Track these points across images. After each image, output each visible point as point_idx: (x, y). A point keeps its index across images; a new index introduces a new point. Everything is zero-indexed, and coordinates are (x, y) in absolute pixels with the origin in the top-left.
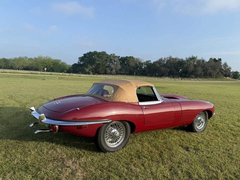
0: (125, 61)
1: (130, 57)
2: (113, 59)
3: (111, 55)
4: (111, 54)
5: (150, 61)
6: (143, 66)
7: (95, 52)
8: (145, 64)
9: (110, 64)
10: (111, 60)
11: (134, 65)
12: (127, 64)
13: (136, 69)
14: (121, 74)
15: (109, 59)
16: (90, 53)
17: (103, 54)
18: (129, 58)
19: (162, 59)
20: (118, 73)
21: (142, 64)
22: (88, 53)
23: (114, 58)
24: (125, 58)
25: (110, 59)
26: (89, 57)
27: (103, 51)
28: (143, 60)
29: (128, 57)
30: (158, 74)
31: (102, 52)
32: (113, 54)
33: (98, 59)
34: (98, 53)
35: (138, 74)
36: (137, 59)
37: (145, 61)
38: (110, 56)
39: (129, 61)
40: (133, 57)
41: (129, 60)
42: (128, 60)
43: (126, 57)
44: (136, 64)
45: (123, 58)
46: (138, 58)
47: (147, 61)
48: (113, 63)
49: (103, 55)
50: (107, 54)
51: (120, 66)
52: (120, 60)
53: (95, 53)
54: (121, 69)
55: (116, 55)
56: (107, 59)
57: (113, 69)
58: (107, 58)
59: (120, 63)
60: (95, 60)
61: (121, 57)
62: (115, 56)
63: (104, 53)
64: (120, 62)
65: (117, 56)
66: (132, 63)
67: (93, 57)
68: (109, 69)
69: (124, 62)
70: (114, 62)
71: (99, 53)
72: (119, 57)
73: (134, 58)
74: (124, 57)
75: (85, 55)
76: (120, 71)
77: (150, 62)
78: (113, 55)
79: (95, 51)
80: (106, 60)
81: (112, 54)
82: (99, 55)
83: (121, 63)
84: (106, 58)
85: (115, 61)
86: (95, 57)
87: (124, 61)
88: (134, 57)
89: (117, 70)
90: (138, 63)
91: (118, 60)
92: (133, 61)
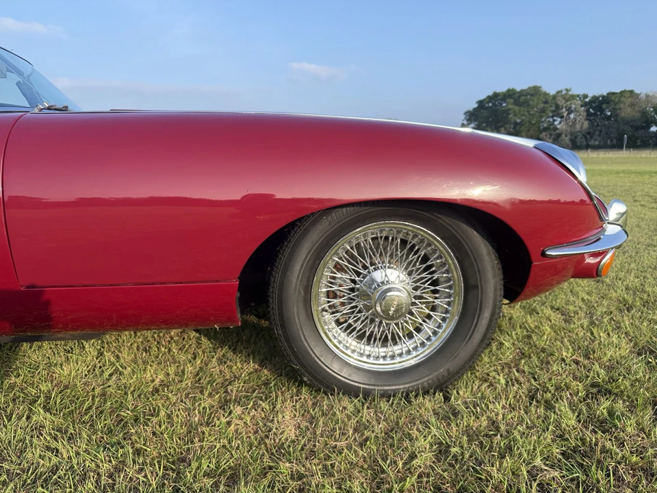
0: (604, 106)
1: (622, 92)
2: (565, 105)
3: (560, 94)
4: (558, 92)
7: (509, 91)
9: (554, 121)
10: (558, 107)
11: (638, 115)
12: (611, 116)
13: (642, 128)
14: (587, 147)
15: (551, 106)
16: (496, 95)
17: (532, 92)
18: (618, 95)
20: (579, 144)
22: (489, 97)
23: (567, 101)
24: (603, 97)
25: (553, 105)
26: (491, 107)
27: (532, 85)
29: (613, 94)
31: (530, 88)
32: (567, 90)
33: (517, 108)
34: (518, 92)
35: (650, 144)
36: (647, 96)
38: (554, 97)
39: (617, 107)
40: (632, 92)
41: (619, 102)
42: (616, 104)
43: (608, 94)
44: (644, 113)
45: (598, 98)
46: (651, 94)
48: (562, 117)
49: (532, 95)
50: (546, 94)
51: (586, 122)
52: (585, 104)
53: (510, 94)
54: (589, 133)
55: (574, 92)
56: (546, 105)
57: (563, 135)
58: (546, 102)
59: (585, 114)
60: (507, 112)
61: (591, 95)
62: (573, 97)
63: (535, 91)
64: (588, 111)
65: (578, 96)
66: (629, 110)
67: (504, 105)
68: (551, 135)
69: (602, 111)
70: (569, 114)
71: (522, 93)
72: (586, 96)
73: (638, 95)
74: (600, 96)
75: (481, 103)
76: (586, 137)
78: (564, 92)
79: (509, 89)
80: (543, 111)
81: (561, 91)
82: (519, 97)
83: (589, 114)
84: (542, 105)
85: (570, 111)
86: (507, 103)
87: (602, 105)
88: (637, 91)
89: (576, 138)
90: (651, 109)
91: (582, 106)
92: (632, 105)
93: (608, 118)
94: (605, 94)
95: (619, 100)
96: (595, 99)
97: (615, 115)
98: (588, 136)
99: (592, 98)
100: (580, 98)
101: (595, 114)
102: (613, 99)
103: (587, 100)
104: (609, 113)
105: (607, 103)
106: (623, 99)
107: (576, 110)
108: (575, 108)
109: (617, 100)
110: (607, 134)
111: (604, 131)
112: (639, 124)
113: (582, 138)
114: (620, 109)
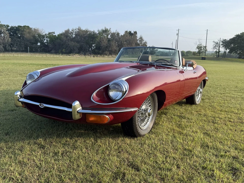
0: (17, 32)
1: (24, 26)
5: (54, 33)
6: (45, 39)
8: (47, 36)
11: (32, 38)
13: (35, 43)
14: (12, 51)
19: (68, 30)
20: (7, 49)
21: (43, 36)
24: (16, 27)
28: (43, 31)
29: (21, 26)
30: (65, 50)
36: (35, 29)
37: (47, 33)
40: (28, 27)
41: (23, 31)
42: (22, 31)
43: (18, 26)
44: (34, 37)
46: (36, 29)
47: (50, 33)
51: (10, 39)
52: (8, 30)
54: (11, 44)
61: (10, 26)
64: (10, 33)
65: (4, 25)
66: (28, 35)
69: (16, 34)
72: (8, 26)
73: (31, 29)
74: (15, 27)
76: (10, 46)
77: (54, 35)
83: (10, 35)
88: (30, 27)
89: (6, 46)
90: (37, 35)
91: (7, 31)
92: (29, 33)
93: (19, 38)
94: (17, 26)
95: (23, 30)
96: (12, 28)
97: (22, 36)
98: (11, 46)
99: (11, 27)
100: (5, 27)
101: (13, 35)
102: (21, 29)
103: (9, 28)
104: (20, 35)
105: (18, 31)
106: (25, 30)
107: (4, 33)
108: (4, 31)
109: (22, 30)
110: (20, 45)
111: (18, 44)
112: (33, 41)
113: (9, 46)
114: (24, 34)
